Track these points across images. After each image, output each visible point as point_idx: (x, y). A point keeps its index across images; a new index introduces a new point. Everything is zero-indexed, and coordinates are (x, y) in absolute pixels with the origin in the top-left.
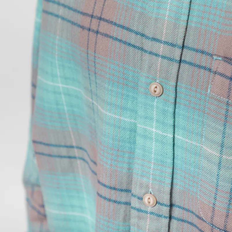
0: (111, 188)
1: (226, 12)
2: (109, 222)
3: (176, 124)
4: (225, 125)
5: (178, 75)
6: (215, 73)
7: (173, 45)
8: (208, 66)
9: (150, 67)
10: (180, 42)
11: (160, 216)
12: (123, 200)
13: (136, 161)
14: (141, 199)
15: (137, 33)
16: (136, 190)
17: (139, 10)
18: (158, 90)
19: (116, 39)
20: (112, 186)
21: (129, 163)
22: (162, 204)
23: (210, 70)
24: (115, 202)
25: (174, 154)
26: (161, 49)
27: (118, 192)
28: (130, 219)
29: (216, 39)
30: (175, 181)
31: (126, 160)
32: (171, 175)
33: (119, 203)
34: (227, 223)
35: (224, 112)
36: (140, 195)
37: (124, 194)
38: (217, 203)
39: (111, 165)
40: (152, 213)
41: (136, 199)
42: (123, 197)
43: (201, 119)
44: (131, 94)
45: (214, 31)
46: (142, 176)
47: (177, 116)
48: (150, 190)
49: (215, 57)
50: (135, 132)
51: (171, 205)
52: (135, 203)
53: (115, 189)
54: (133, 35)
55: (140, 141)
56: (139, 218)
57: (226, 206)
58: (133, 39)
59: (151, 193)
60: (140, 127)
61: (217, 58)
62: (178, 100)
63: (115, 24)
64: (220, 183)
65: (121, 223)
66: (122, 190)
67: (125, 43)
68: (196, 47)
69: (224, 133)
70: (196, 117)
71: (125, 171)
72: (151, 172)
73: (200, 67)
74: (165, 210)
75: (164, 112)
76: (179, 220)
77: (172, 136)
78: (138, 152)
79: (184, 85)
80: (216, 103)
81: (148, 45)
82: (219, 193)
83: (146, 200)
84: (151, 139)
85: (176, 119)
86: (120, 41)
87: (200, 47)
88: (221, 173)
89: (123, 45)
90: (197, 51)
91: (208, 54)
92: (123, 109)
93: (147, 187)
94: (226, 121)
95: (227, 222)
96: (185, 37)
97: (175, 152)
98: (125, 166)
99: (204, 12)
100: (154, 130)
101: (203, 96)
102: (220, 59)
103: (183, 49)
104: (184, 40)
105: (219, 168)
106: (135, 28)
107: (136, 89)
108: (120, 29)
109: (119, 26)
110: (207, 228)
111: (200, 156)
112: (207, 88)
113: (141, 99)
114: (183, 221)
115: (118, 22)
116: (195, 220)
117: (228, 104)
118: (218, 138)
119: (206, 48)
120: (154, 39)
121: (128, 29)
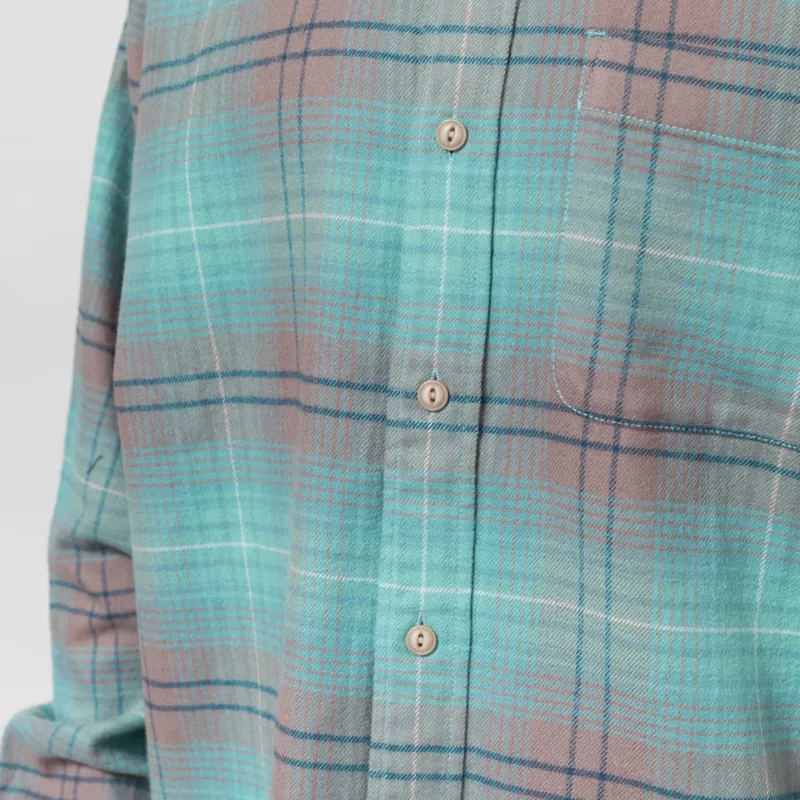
0: (340, 384)
2: (333, 466)
3: (497, 204)
4: (617, 173)
5: (503, 93)
6: (593, 63)
7: (491, 31)
8: (575, 55)
9: (436, 93)
10: (506, 21)
11: (457, 429)
12: (368, 410)
13: (401, 309)
14: (412, 395)
15: (402, 29)
16: (400, 379)
18: (456, 136)
19: (353, 52)
20: (344, 378)
21: (382, 324)
22: (462, 399)
23: (581, 60)
24: (349, 415)
25: (491, 274)
26: (464, 44)
27: (358, 393)
28: (382, 453)
30: (492, 340)
31: (375, 316)
32: (484, 326)
33: (359, 417)
34: (623, 399)
35: (614, 144)
36: (410, 388)
37: (369, 396)
38: (600, 355)
39: (342, 331)
40: (437, 426)
41: (400, 400)
42: (368, 404)
43: (559, 174)
44: (387, 164)
46: (416, 341)
47: (499, 185)
48: (435, 371)
49: (590, 33)
50: (398, 247)
51: (484, 400)
52: (396, 409)
53: (349, 385)
54: (394, 34)
55: (410, 263)
56: (407, 443)
57: (621, 358)
58: (393, 42)
59: (436, 379)
60: (411, 229)
61: (596, 34)
62: (503, 148)
63: (349, 24)
64: (608, 302)
65: (363, 465)
66: (364, 388)
67: (375, 55)
68: (543, 24)
69: (616, 190)
70: (547, 173)
71: (373, 341)
72: (438, 326)
73: (555, 61)
74: (470, 411)
75: (471, 182)
76: (499, 431)
77: (489, 233)
78: (407, 288)
79: (517, 111)
80: (596, 127)
81: (431, 44)
82: (605, 331)
83: (425, 395)
84: (437, 251)
85: (499, 192)
86: (363, 54)
87: (554, 22)
88: (609, 281)
89: (370, 62)
90: (547, 30)
91: (573, 31)
92: (370, 199)
93: (429, 365)
94: (619, 164)
95: (623, 396)
96: (517, 8)
97: (495, 270)
98: (374, 329)
100: (446, 228)
101: (564, 123)
102: (603, 33)
103: (513, 36)
104: (516, 14)
105: (605, 272)
106: (398, 21)
107: (401, 150)
108: (362, 31)
109: (358, 25)
110: (573, 426)
111: (556, 259)
112: (574, 101)
113: (415, 166)
114: (510, 432)
115: (355, 19)
116: (540, 419)
117: (623, 125)
118: (602, 204)
119: (567, 22)
120: (445, 28)
121: (381, 27)
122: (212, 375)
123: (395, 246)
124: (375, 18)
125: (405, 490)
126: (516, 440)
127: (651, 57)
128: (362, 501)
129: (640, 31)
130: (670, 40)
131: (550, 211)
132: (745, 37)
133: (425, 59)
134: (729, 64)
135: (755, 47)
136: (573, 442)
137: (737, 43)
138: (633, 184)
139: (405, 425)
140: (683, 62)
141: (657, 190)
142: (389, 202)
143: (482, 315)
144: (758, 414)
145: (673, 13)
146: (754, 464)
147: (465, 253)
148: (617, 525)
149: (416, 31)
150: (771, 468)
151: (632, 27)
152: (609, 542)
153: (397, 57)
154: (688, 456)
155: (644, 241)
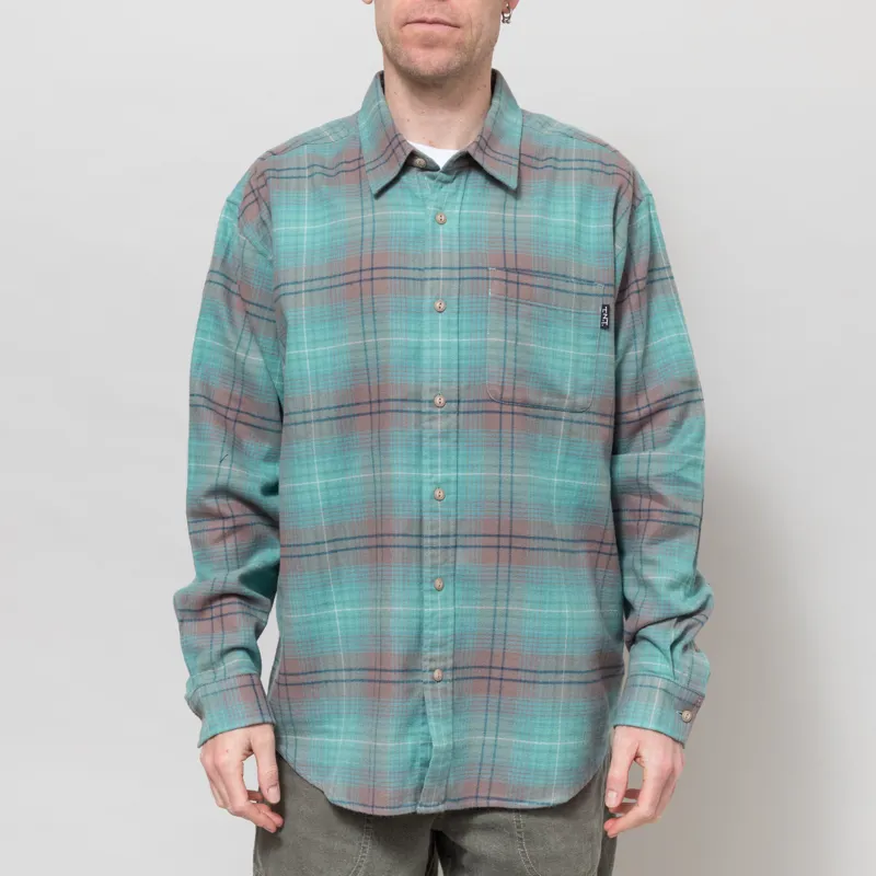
1: (489, 238)
2: (402, 431)
3: (460, 329)
4: (506, 317)
5: (459, 291)
6: (493, 279)
7: (452, 269)
8: (485, 276)
9: (432, 290)
10: (457, 265)
11: (449, 413)
12: (415, 409)
13: (424, 371)
14: (432, 401)
15: (414, 269)
16: (426, 396)
17: (412, 252)
18: (442, 306)
19: (395, 278)
20: (403, 398)
21: (417, 377)
22: (451, 401)
23: (488, 278)
24: (406, 411)
25: (458, 355)
26: (441, 274)
27: (409, 403)
28: (421, 425)
30: (460, 379)
31: (414, 374)
32: (457, 374)
33: (410, 412)
35: (504, 307)
36: (430, 399)
37: (415, 403)
38: (505, 380)
40: (442, 412)
41: (427, 404)
42: (413, 407)
43: (484, 318)
44: (414, 318)
45: (484, 252)
46: (431, 382)
47: (460, 323)
48: (440, 392)
49: (490, 269)
51: (459, 401)
52: (426, 408)
53: (406, 400)
54: (411, 271)
55: (427, 353)
56: (430, 420)
57: (513, 381)
58: (411, 274)
59: (441, 395)
60: (426, 341)
61: (492, 269)
62: (460, 310)
63: (391, 268)
64: (507, 362)
65: (414, 430)
66: (411, 401)
67: (405, 279)
68: (471, 266)
69: (506, 323)
70: (479, 318)
71: (414, 383)
72: (440, 376)
73: (478, 278)
74: (454, 406)
75: (449, 323)
76: (464, 413)
77: (457, 340)
78: (425, 363)
79: (465, 297)
80: (496, 301)
81: (428, 274)
82: (507, 371)
83: (437, 401)
84: (438, 348)
85: (460, 326)
86: (399, 278)
87: (474, 265)
88: (507, 354)
89: (402, 281)
90: (472, 268)
91: (483, 268)
92: (408, 331)
93: (437, 390)
94: (506, 313)
95: (515, 394)
96: (460, 261)
97: (460, 354)
98: (414, 379)
99: (472, 241)
100: (440, 339)
101: (485, 300)
102: (494, 269)
103: (460, 270)
104: (460, 263)
105: (505, 351)
106: (412, 266)
107: (419, 312)
108: (397, 270)
109: (395, 268)
110: (496, 407)
111: (486, 348)
112: (487, 293)
113: (427, 318)
114: (468, 412)
115: (393, 265)
116: (481, 406)
117: (506, 300)
118: (502, 328)
119: (480, 265)
120: (433, 268)
121: (405, 268)
122: (309, 411)
123: (419, 348)
124: (402, 265)
125: (431, 438)
126: (471, 416)
127: (512, 276)
128: (413, 443)
129: (507, 268)
130: (517, 271)
131: (481, 331)
132: (541, 270)
133: (426, 279)
134: (538, 279)
135: (544, 273)
136: (496, 412)
137: (538, 272)
138: (511, 320)
139: (430, 413)
140: (523, 278)
141: (520, 322)
142: (415, 332)
143: (455, 371)
144: (556, 400)
145: (516, 262)
146: (554, 419)
147: (449, 348)
148: (515, 440)
149: (420, 269)
150: (560, 419)
151: (504, 267)
152: (512, 447)
153: (414, 279)
154: (533, 416)
155: (517, 340)
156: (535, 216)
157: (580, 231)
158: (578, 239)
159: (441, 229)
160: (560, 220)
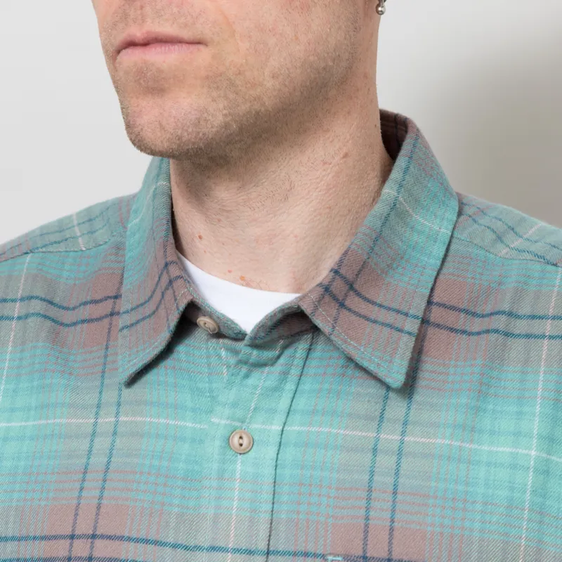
1: (338, 489)
7: (250, 552)
10: (262, 546)
15: (175, 546)
17: (176, 510)
29: (328, 531)
45: (322, 519)
54: (169, 550)
58: (168, 556)
61: (334, 558)
63: (129, 539)
68: (292, 549)
87: (301, 548)
90: (295, 554)
91: (316, 555)
96: (270, 536)
99: (300, 494)
102: (340, 559)
103: (267, 557)
104: (269, 541)
106: (171, 540)
108: (141, 546)
109: (137, 540)
115: (134, 535)
119: (311, 548)
120: (213, 549)
121: (156, 543)
124: (152, 537)
129: (367, 557)
145: (390, 543)
149: (186, 548)
151: (361, 553)
156: (441, 441)
157: (547, 473)
158: (541, 492)
159: (240, 466)
160: (504, 449)
